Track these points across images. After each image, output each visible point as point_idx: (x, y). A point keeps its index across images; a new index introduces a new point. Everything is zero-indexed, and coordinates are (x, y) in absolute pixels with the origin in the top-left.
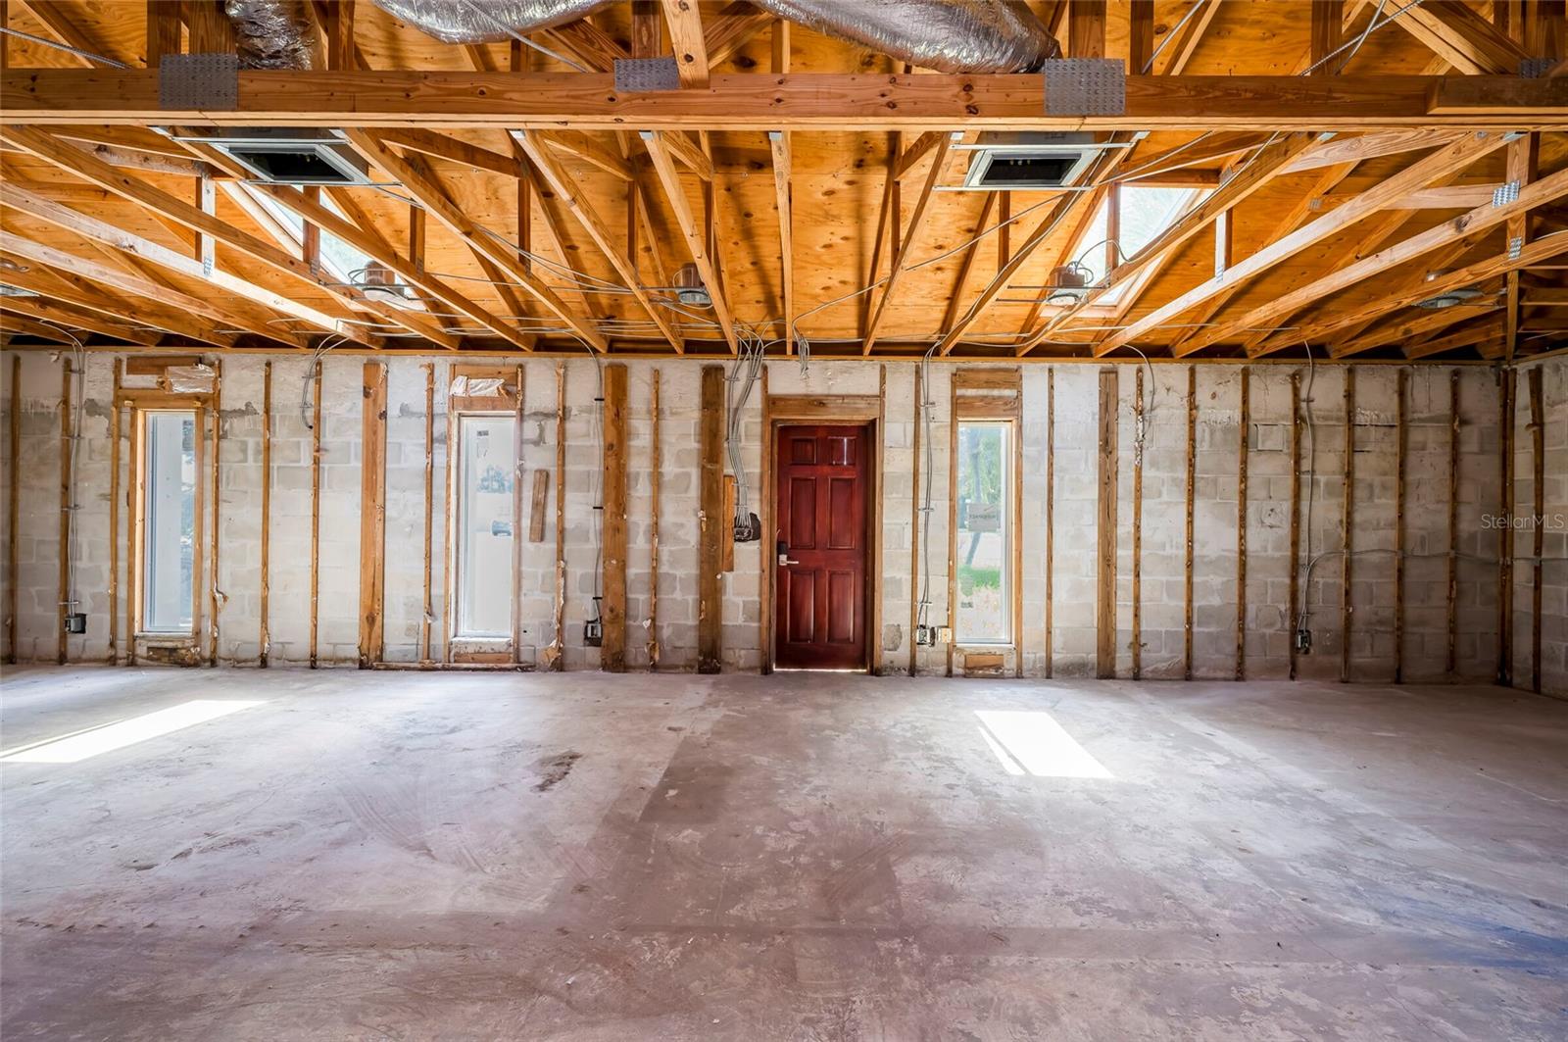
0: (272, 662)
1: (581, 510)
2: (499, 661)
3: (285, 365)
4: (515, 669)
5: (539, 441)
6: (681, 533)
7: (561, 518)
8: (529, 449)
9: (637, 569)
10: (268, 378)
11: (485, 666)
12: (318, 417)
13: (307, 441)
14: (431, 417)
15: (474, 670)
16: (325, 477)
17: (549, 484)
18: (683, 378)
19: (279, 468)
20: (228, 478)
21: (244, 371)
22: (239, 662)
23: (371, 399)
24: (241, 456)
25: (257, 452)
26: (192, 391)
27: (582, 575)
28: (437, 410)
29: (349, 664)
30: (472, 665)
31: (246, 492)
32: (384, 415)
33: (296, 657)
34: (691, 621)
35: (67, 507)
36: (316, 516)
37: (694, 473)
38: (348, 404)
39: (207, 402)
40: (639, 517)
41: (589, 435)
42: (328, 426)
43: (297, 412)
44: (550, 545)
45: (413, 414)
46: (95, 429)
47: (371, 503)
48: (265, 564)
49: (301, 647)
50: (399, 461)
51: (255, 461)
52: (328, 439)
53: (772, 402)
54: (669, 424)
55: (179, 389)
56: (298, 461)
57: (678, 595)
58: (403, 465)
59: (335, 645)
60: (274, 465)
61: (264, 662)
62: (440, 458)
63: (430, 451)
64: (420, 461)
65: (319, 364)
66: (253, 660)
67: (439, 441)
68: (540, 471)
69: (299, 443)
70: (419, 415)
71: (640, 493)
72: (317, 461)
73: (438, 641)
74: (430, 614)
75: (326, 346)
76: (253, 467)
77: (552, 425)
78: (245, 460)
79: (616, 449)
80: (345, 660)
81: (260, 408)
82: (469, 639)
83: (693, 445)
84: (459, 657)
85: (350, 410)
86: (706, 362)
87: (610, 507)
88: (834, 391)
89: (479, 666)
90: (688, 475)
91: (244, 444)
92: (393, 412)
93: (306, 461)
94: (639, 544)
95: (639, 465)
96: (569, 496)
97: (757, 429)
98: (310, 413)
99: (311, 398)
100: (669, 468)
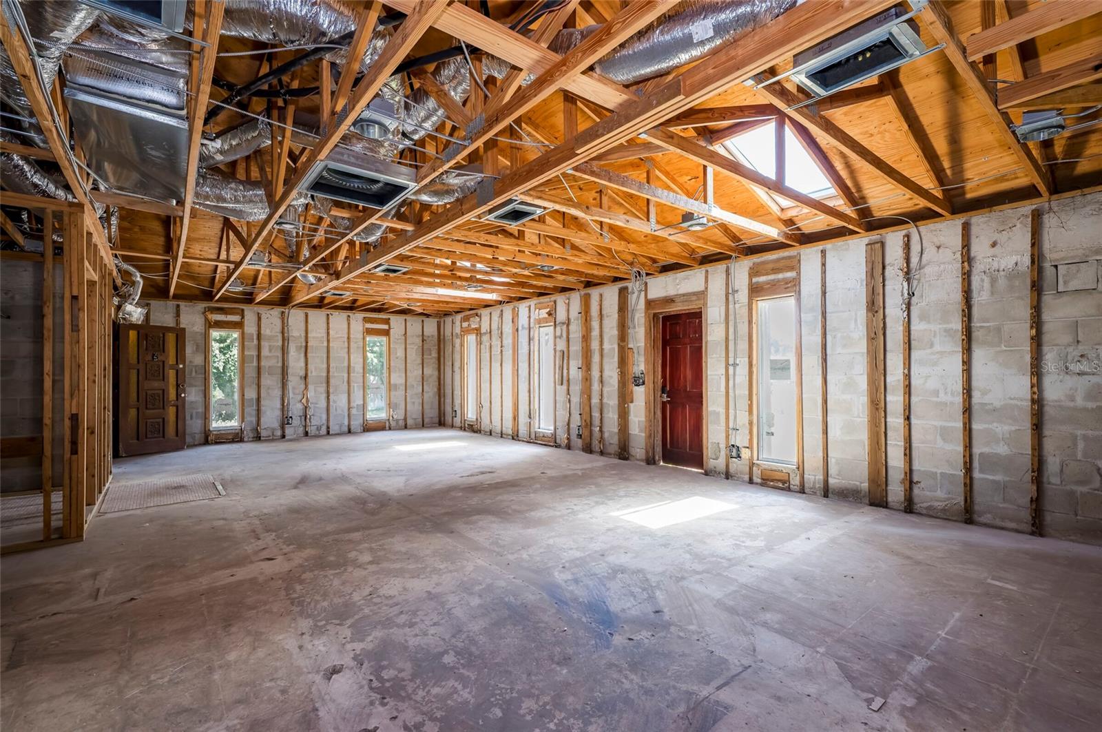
0: (493, 434)
1: (575, 369)
2: (549, 441)
3: (494, 313)
4: (554, 446)
5: (561, 337)
6: (611, 381)
7: (568, 374)
8: (558, 340)
9: (595, 400)
10: (490, 319)
11: (544, 443)
12: (502, 333)
13: (499, 343)
14: (530, 328)
15: (541, 445)
16: (504, 357)
17: (565, 356)
18: (611, 294)
19: (493, 355)
20: (482, 359)
21: (486, 317)
22: (485, 432)
23: (514, 323)
24: (485, 351)
25: (489, 349)
26: (475, 327)
27: (574, 403)
28: (531, 325)
29: (510, 437)
30: (541, 442)
31: (486, 365)
32: (517, 330)
33: (498, 432)
34: (616, 430)
35: (453, 371)
36: (502, 374)
37: (616, 347)
38: (509, 326)
39: (478, 331)
40: (595, 373)
41: (577, 331)
42: (504, 336)
43: (497, 331)
44: (565, 387)
45: (525, 328)
46: (457, 342)
47: (514, 369)
48: (491, 393)
49: (499, 428)
50: (521, 349)
51: (488, 352)
52: (504, 341)
53: (649, 303)
54: (606, 322)
55: (473, 326)
56: (497, 352)
57: (611, 415)
58: (523, 351)
59: (504, 428)
60: (492, 353)
62: (532, 347)
63: (529, 344)
64: (527, 349)
65: (502, 311)
66: (489, 432)
67: (532, 339)
68: (561, 351)
69: (497, 344)
70: (527, 329)
71: (596, 359)
72: (502, 351)
73: (533, 430)
74: (530, 418)
76: (488, 355)
77: (564, 327)
79: (586, 338)
81: (489, 331)
82: (541, 431)
83: (615, 332)
84: (538, 438)
85: (509, 329)
86: (620, 286)
87: (584, 368)
88: (681, 291)
90: (614, 349)
91: (486, 346)
92: (520, 328)
93: (499, 351)
94: (596, 387)
95: (595, 345)
96: (571, 362)
97: (643, 320)
98: (500, 331)
99: (500, 326)
100: (606, 346)
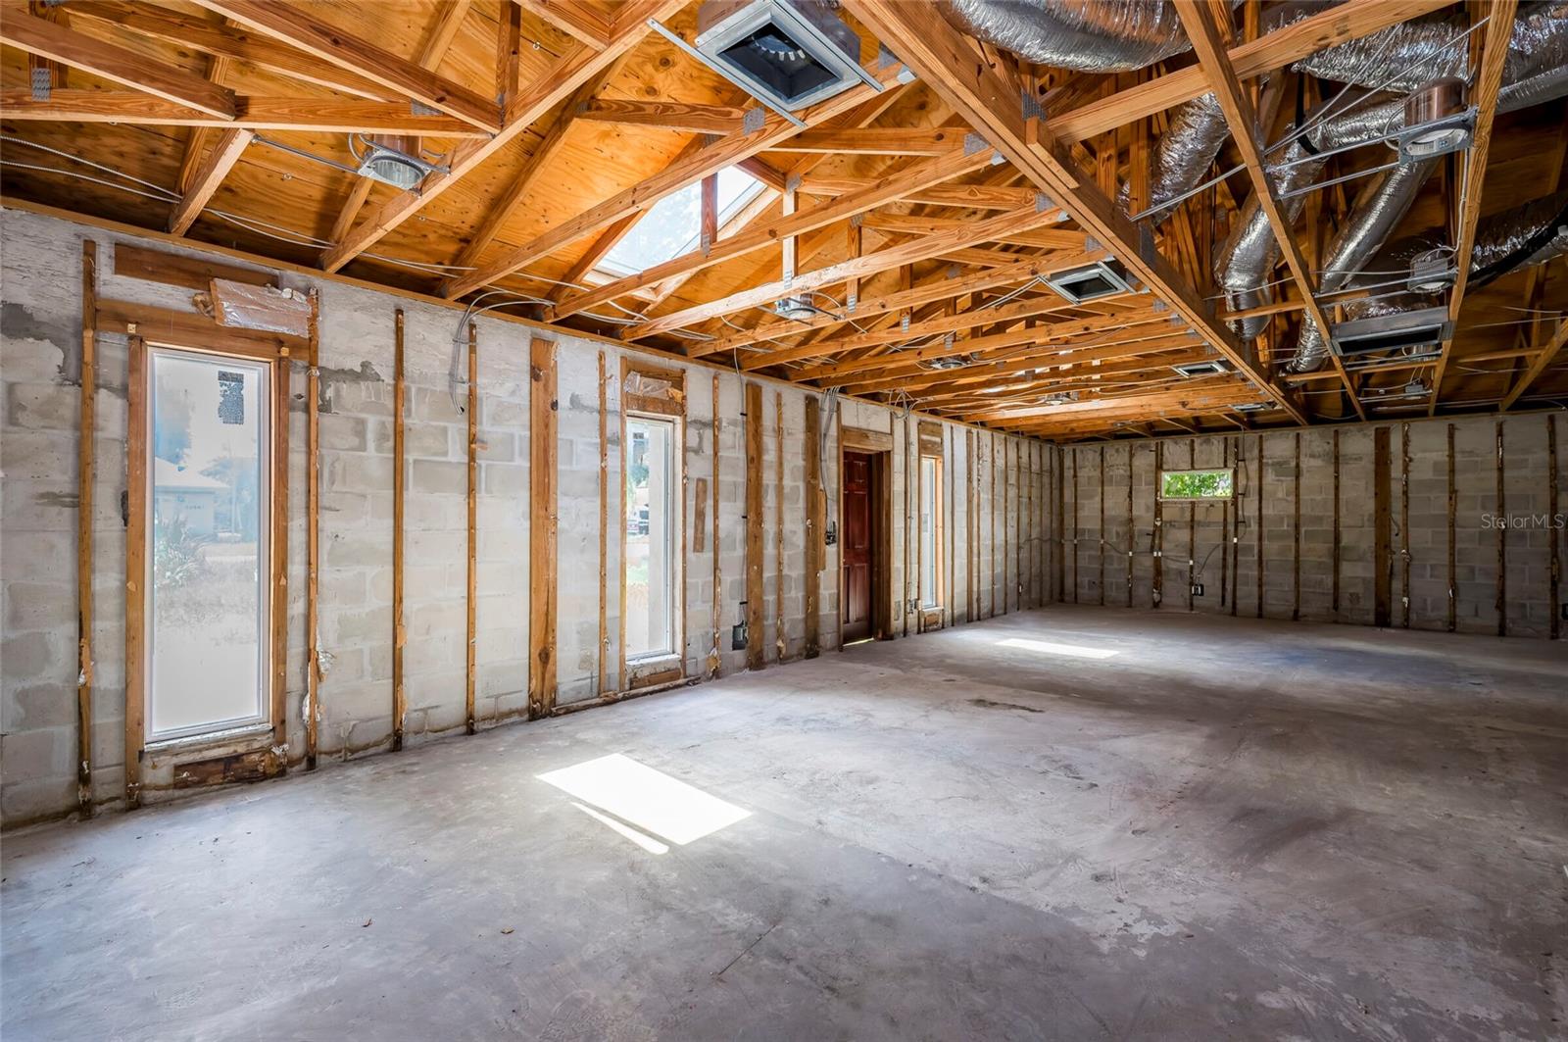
0: (410, 740)
1: (730, 519)
2: (672, 679)
3: (424, 317)
4: (687, 684)
5: (698, 451)
6: (794, 539)
7: (716, 527)
8: (691, 456)
9: (769, 573)
10: (399, 332)
11: (661, 686)
12: (472, 396)
13: (456, 430)
14: (602, 411)
15: (651, 693)
16: (482, 476)
17: (705, 492)
18: (794, 398)
19: (415, 461)
20: (332, 473)
21: (357, 314)
22: (353, 751)
23: (541, 383)
24: (356, 441)
25: (381, 438)
26: (271, 328)
27: (732, 582)
28: (609, 406)
29: (515, 718)
30: (651, 688)
31: (364, 496)
32: (554, 405)
33: (444, 724)
34: (801, 616)
36: (472, 527)
37: (801, 485)
38: (509, 385)
39: (295, 350)
40: (769, 526)
41: (734, 447)
42: (485, 410)
43: (442, 386)
44: (708, 555)
45: (585, 408)
46: (25, 365)
47: (542, 513)
48: (398, 600)
49: (451, 708)
50: (571, 464)
51: (379, 449)
52: (486, 427)
53: (844, 431)
54: (788, 443)
55: (240, 321)
56: (445, 454)
57: (793, 594)
58: (575, 467)
59: (497, 697)
60: (410, 457)
61: (397, 743)
62: (613, 462)
63: (603, 455)
64: (594, 463)
65: (473, 326)
66: (377, 744)
67: (613, 442)
68: (699, 480)
69: (445, 430)
70: (591, 410)
71: (770, 501)
72: (472, 456)
73: (613, 669)
75: (480, 304)
76: (376, 461)
77: (708, 433)
78: (362, 447)
79: (754, 461)
80: (510, 714)
81: (387, 374)
82: (642, 661)
83: (800, 462)
84: (635, 682)
85: (513, 393)
86: (807, 392)
87: (752, 516)
88: (872, 428)
89: (656, 687)
90: (798, 487)
91: (362, 423)
92: (564, 402)
93: (457, 454)
94: (769, 550)
95: (769, 478)
96: (722, 505)
97: (834, 452)
98: (462, 390)
99: (463, 372)
100: (787, 482)
